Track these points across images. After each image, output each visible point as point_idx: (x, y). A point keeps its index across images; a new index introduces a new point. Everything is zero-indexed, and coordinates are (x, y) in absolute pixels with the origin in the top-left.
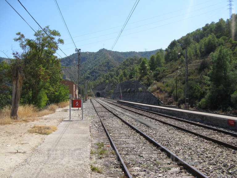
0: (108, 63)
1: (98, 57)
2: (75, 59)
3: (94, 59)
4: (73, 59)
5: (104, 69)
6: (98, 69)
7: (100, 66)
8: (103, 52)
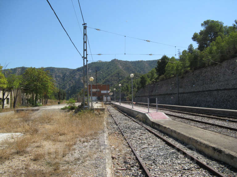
0: (118, 74)
1: (111, 67)
2: (90, 69)
3: (107, 69)
6: (110, 79)
7: (112, 76)
8: (115, 63)
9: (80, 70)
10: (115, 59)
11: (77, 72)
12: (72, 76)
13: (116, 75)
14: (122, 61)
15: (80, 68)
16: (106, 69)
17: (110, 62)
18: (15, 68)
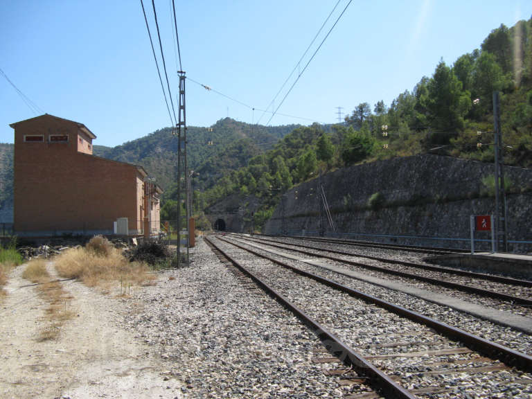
0: (240, 148)
1: (215, 137)
2: (160, 143)
4: (154, 143)
5: (231, 162)
6: (215, 163)
7: (221, 155)
8: (226, 127)
9: (133, 149)
10: (227, 119)
11: (124, 153)
13: (233, 151)
15: (133, 142)
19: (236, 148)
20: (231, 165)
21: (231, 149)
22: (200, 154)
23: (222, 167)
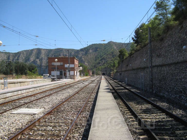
0: (113, 53)
1: (107, 48)
2: (91, 49)
4: (89, 49)
6: (106, 57)
7: (107, 55)
8: (111, 44)
9: (83, 51)
10: (111, 41)
11: (80, 52)
12: (76, 55)
13: (111, 54)
14: (116, 42)
15: (83, 49)
16: (104, 49)
17: (106, 44)
18: (32, 49)
19: (111, 53)
20: (110, 57)
21: (110, 53)
22: (103, 53)
23: (107, 58)
